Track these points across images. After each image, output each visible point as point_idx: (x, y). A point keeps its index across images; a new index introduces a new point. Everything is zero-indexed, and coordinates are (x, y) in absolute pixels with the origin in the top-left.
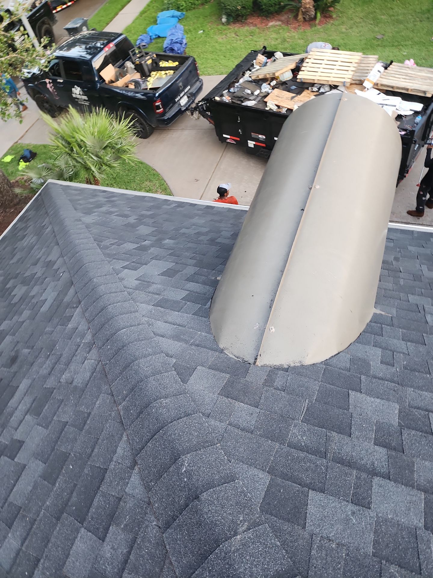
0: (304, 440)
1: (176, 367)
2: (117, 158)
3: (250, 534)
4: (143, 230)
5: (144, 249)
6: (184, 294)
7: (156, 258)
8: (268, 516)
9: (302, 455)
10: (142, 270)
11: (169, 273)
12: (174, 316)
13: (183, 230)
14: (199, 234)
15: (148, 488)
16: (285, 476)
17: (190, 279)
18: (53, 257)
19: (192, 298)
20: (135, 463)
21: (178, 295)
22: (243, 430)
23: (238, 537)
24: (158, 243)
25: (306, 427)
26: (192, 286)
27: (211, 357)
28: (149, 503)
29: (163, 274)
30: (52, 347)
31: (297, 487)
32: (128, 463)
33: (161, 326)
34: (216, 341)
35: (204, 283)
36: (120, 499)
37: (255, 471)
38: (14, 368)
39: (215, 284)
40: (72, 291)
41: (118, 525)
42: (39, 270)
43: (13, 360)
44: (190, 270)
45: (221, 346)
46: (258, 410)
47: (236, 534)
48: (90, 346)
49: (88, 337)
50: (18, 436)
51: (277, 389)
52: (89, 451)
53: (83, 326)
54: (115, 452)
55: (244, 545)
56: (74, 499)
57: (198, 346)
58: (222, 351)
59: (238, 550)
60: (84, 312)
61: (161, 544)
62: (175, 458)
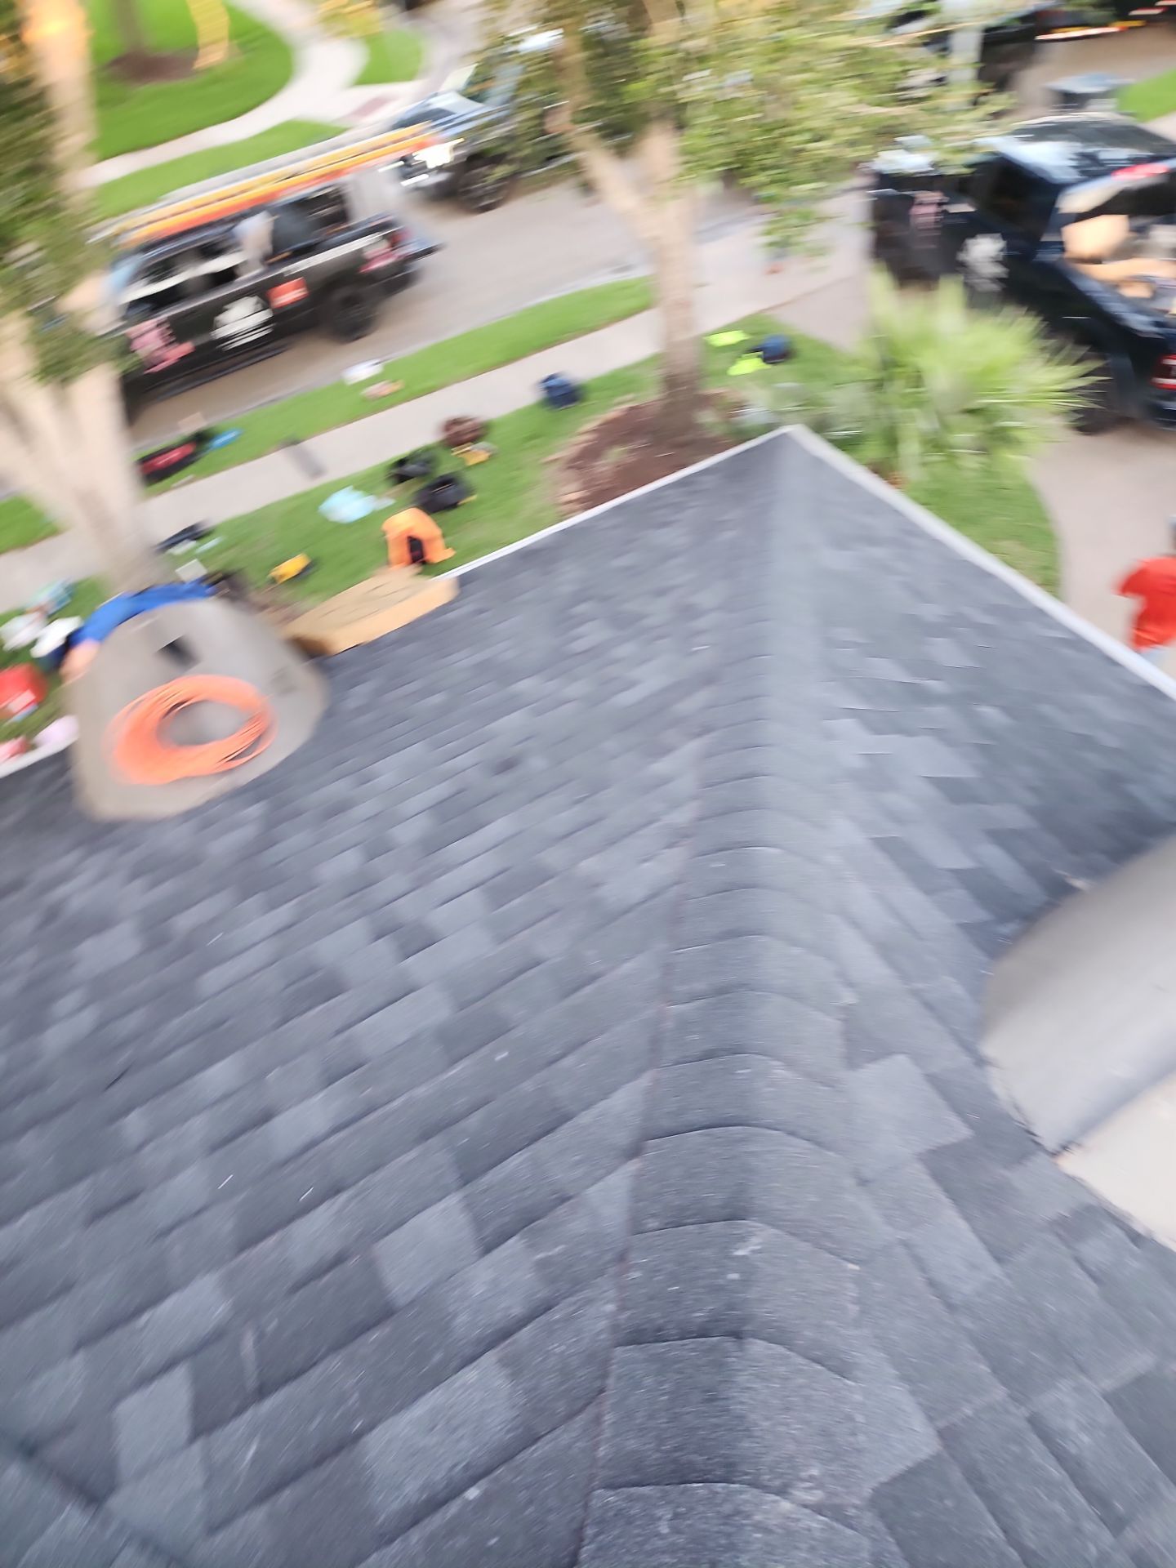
0: (1082, 1442)
1: (849, 1016)
2: (983, 450)
3: (816, 1523)
4: (945, 652)
5: (923, 697)
6: (964, 863)
7: (940, 734)
8: (880, 1525)
9: (1056, 1472)
10: (889, 744)
11: (953, 790)
12: (909, 897)
13: (1046, 709)
14: (1087, 742)
15: (636, 1227)
16: (974, 1477)
17: (1001, 837)
18: (706, 598)
19: (978, 884)
20: (634, 1151)
21: (949, 857)
22: (932, 1283)
23: (786, 1505)
24: (963, 701)
25: (1106, 1415)
26: (995, 858)
27: (949, 1058)
28: (621, 1258)
29: (937, 782)
30: (597, 786)
31: (995, 1532)
32: (623, 1138)
33: (861, 898)
34: (982, 1025)
35: (1032, 870)
36: (564, 1199)
37: (908, 1403)
38: (502, 781)
39: (1059, 892)
40: (702, 697)
41: (533, 1247)
42: (659, 611)
43: (507, 765)
44: (1012, 816)
45: (990, 1048)
46: (995, 1269)
47: (782, 1491)
48: (677, 837)
49: (682, 817)
50: (439, 917)
51: (1079, 1262)
52: (554, 1051)
53: (686, 784)
54: (606, 1095)
55: (789, 1533)
56: (474, 1120)
57: (929, 1006)
58: (981, 1062)
59: (767, 1530)
60: (709, 755)
61: (600, 1362)
62: (735, 1212)
